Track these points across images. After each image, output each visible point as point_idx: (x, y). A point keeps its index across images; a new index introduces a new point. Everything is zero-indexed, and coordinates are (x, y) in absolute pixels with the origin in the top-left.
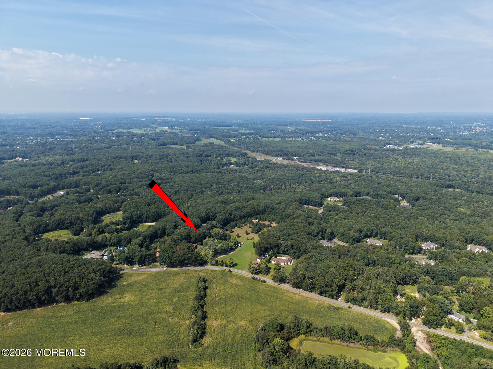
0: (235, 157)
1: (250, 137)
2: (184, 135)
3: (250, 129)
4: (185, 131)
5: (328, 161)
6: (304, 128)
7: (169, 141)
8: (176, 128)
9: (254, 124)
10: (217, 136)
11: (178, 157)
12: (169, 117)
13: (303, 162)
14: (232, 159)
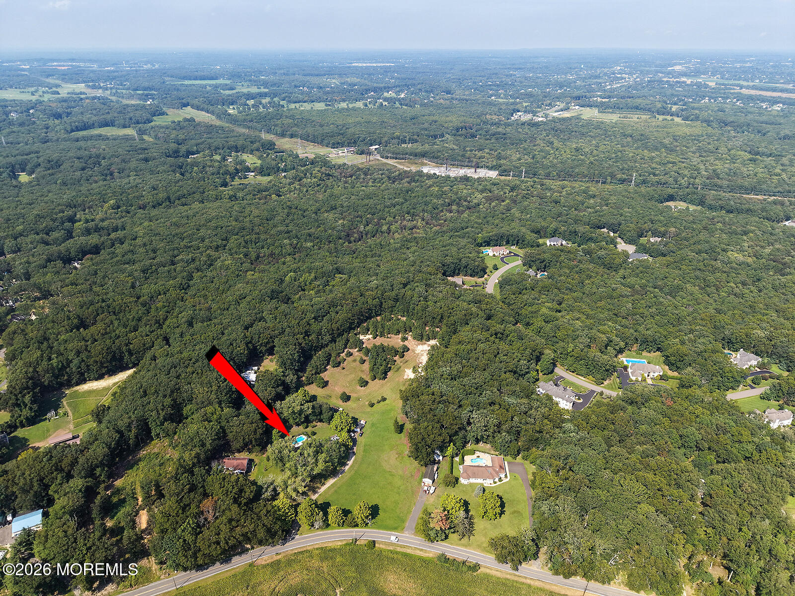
0: (252, 152)
1: (264, 101)
2: (126, 102)
3: (257, 83)
4: (124, 91)
5: (439, 154)
6: (355, 80)
7: (94, 118)
8: (102, 84)
9: (260, 72)
10: (196, 102)
11: (124, 161)
12: (84, 61)
13: (393, 158)
14: (245, 156)
